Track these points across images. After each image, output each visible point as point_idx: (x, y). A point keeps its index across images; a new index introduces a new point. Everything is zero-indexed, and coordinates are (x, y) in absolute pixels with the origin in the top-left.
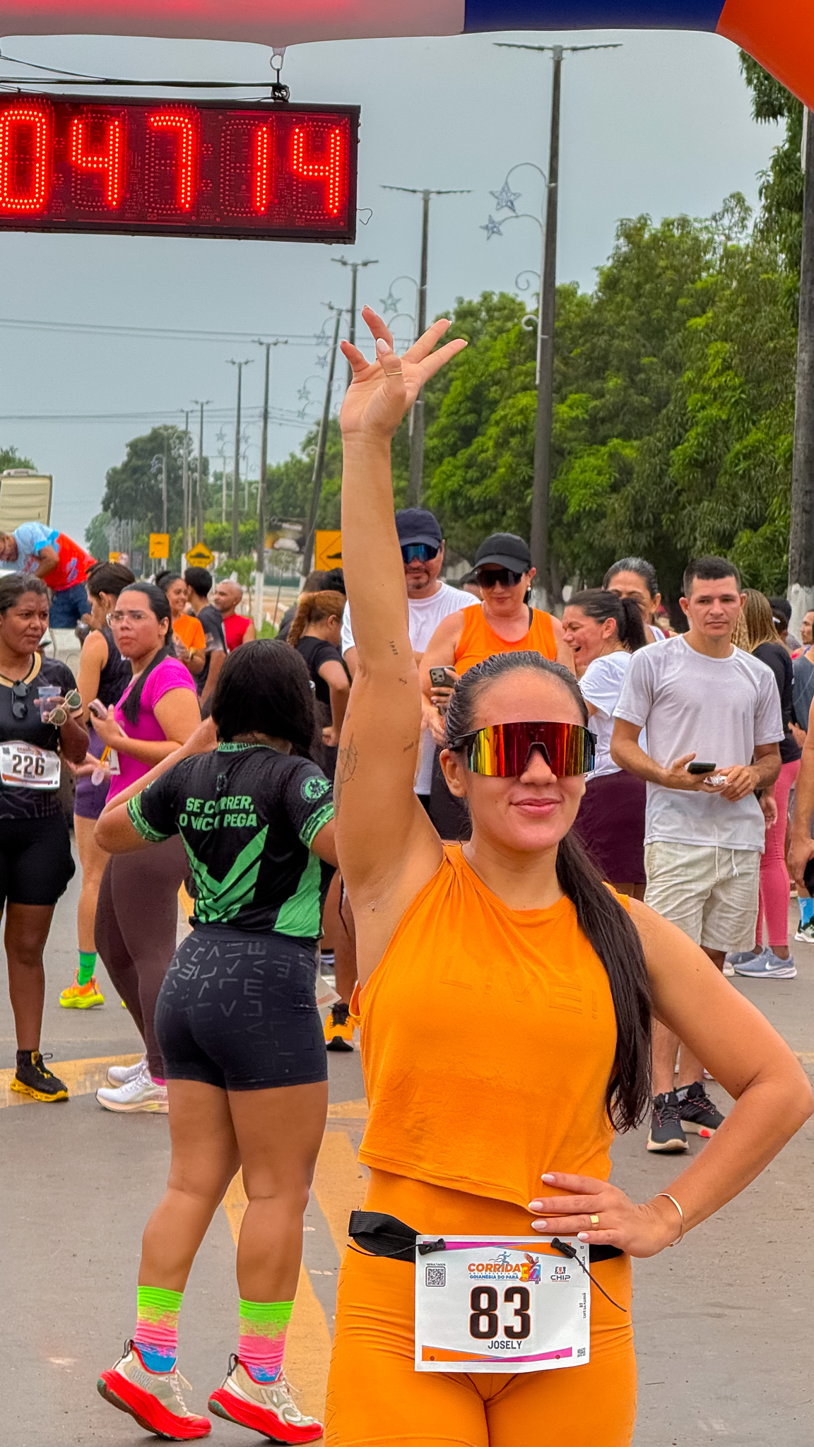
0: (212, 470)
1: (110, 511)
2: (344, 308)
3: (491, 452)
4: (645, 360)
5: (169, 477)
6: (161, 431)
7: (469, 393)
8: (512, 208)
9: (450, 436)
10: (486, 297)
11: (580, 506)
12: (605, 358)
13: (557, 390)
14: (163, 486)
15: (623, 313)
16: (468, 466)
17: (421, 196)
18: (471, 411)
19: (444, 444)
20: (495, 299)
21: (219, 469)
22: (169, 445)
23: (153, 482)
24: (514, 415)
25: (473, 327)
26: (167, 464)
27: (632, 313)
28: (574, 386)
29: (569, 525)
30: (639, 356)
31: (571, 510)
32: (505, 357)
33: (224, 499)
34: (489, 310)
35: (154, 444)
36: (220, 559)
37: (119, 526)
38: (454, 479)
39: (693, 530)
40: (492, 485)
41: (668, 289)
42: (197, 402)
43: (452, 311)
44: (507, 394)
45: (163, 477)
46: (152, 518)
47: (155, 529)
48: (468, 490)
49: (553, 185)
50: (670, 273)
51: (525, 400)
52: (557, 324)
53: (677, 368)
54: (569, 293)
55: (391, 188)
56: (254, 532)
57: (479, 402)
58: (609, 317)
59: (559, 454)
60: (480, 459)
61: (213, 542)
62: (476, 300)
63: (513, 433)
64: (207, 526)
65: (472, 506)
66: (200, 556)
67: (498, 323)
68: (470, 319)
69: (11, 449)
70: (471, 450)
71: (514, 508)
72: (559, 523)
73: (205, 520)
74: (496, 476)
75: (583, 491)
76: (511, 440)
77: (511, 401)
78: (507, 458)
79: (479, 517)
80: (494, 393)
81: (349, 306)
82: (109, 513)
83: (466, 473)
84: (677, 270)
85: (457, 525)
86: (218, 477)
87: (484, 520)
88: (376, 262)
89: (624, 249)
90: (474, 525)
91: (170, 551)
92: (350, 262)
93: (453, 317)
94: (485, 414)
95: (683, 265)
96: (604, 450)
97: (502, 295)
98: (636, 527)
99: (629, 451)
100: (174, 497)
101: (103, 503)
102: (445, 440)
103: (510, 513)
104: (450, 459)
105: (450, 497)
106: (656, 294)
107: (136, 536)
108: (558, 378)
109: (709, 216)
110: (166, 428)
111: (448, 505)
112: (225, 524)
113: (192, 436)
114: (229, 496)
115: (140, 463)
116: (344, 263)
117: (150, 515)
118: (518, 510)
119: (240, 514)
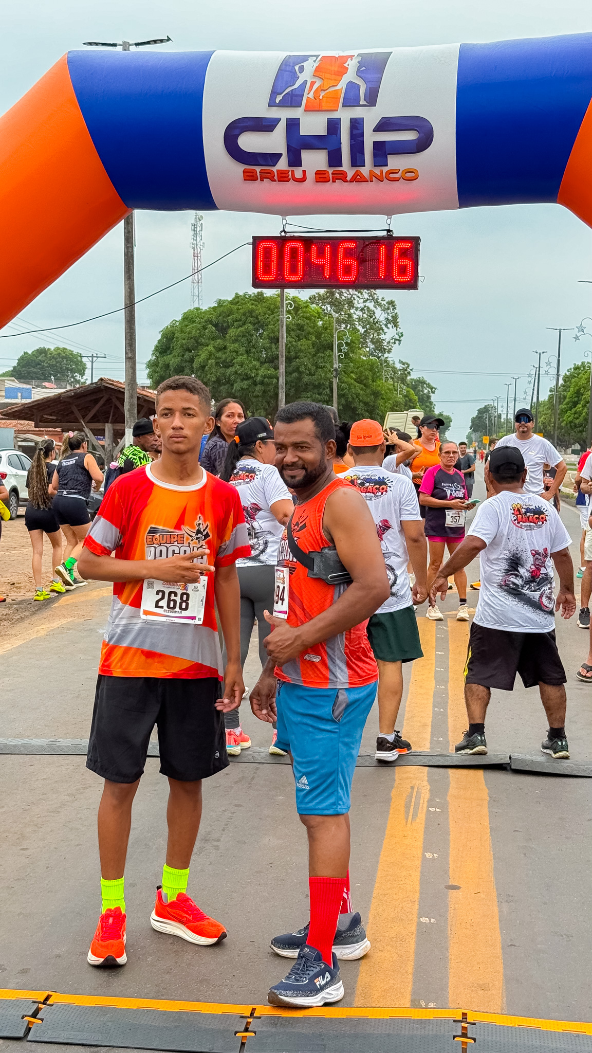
0: (501, 417)
5: (489, 419)
6: (489, 406)
7: (576, 391)
8: (583, 331)
9: (570, 404)
10: (583, 363)
14: (487, 422)
16: (575, 413)
17: (558, 332)
18: (576, 397)
19: (568, 407)
20: (586, 365)
22: (489, 410)
23: (484, 421)
26: (489, 415)
34: (583, 367)
35: (485, 410)
37: (476, 434)
38: (571, 417)
40: (581, 418)
42: (496, 397)
45: (487, 420)
46: (484, 432)
47: (486, 434)
60: (578, 411)
62: (580, 364)
63: (587, 403)
70: (576, 408)
78: (586, 410)
79: (578, 429)
80: (582, 390)
81: (538, 366)
82: (472, 431)
93: (573, 370)
100: (491, 425)
101: (471, 427)
104: (570, 411)
111: (569, 425)
113: (495, 407)
115: (480, 415)
116: (536, 353)
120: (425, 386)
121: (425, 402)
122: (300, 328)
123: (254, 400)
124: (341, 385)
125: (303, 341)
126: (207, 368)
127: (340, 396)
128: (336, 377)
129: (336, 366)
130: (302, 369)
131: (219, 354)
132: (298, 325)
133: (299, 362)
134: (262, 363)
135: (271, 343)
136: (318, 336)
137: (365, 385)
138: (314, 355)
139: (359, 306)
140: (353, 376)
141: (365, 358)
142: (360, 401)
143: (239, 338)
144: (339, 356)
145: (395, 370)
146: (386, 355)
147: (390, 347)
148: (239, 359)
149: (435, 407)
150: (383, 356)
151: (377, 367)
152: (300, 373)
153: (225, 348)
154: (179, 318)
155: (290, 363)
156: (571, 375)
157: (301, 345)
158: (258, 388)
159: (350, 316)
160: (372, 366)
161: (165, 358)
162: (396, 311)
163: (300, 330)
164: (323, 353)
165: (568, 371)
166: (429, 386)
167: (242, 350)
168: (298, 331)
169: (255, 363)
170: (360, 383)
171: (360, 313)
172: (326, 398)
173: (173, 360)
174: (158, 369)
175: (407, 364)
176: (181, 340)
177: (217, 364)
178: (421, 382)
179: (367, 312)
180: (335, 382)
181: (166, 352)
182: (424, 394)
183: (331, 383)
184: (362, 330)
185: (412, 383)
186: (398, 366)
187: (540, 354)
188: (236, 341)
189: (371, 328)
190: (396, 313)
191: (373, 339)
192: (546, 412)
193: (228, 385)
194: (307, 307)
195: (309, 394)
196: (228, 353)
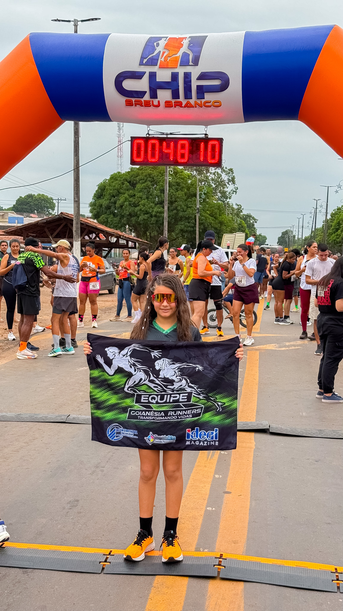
0: (297, 237)
6: (288, 231)
7: (338, 222)
9: (334, 230)
14: (287, 240)
16: (337, 235)
18: (338, 226)
22: (288, 233)
23: (285, 239)
26: (288, 236)
35: (286, 232)
42: (292, 225)
45: (287, 238)
62: (340, 207)
70: (337, 232)
74: (341, 237)
79: (339, 244)
80: (341, 222)
81: (316, 207)
93: (336, 210)
94: (340, 226)
100: (289, 242)
104: (334, 234)
111: (333, 242)
115: (283, 236)
120: (251, 218)
121: (251, 227)
122: (178, 184)
123: (151, 226)
124: (201, 218)
125: (180, 192)
126: (124, 206)
127: (200, 224)
128: (198, 213)
129: (198, 206)
130: (179, 208)
131: (131, 199)
132: (177, 182)
133: (177, 204)
134: (156, 205)
135: (161, 193)
136: (188, 189)
137: (215, 218)
138: (186, 200)
139: (212, 172)
140: (208, 212)
141: (215, 202)
142: (212, 227)
143: (143, 190)
144: (200, 201)
145: (233, 209)
146: (228, 200)
147: (230, 195)
148: (143, 202)
150: (226, 200)
151: (222, 207)
152: (178, 210)
153: (134, 195)
154: (108, 178)
155: (172, 205)
156: (335, 213)
157: (179, 194)
158: (153, 219)
159: (207, 177)
160: (219, 206)
161: (100, 201)
162: (233, 175)
163: (178, 185)
164: (191, 199)
165: (334, 211)
166: (253, 218)
167: (144, 197)
168: (177, 186)
169: (151, 204)
170: (212, 217)
171: (213, 176)
172: (193, 225)
173: (104, 202)
174: (95, 207)
175: (240, 205)
176: (110, 191)
177: (130, 204)
178: (249, 216)
179: (217, 175)
180: (198, 216)
181: (100, 198)
182: (251, 223)
183: (195, 216)
184: (214, 186)
185: (243, 216)
186: (235, 207)
187: (317, 200)
188: (140, 192)
189: (219, 184)
190: (234, 176)
191: (220, 190)
192: (321, 234)
193: (136, 217)
194: (182, 172)
195: (183, 223)
196: (136, 199)
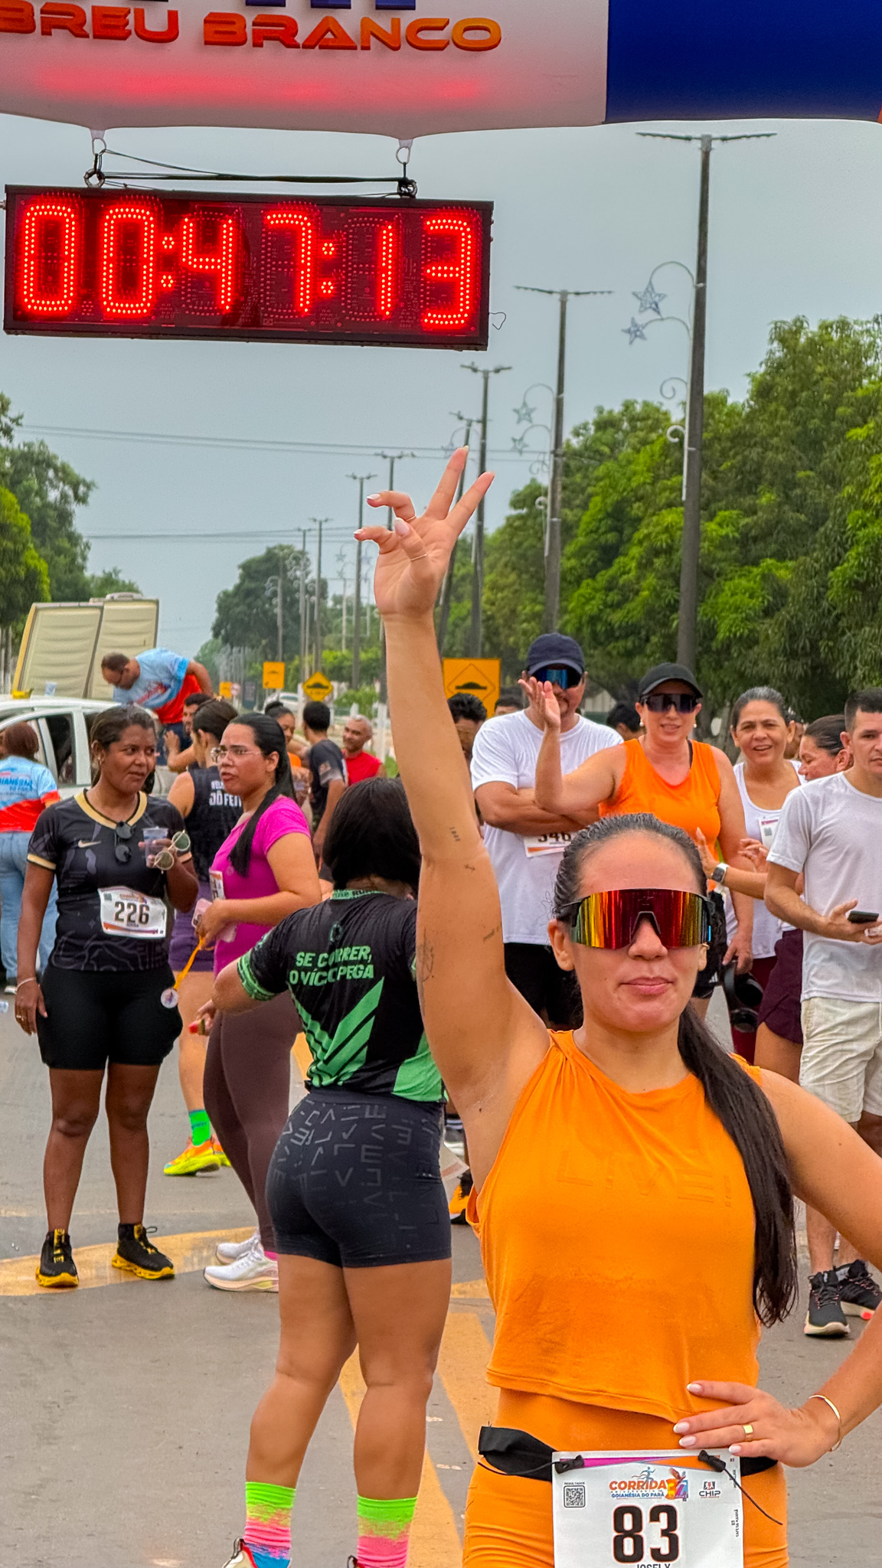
0: (331, 593)
1: (220, 637)
2: (475, 418)
3: (633, 574)
4: (801, 474)
5: (284, 601)
6: (276, 551)
7: (609, 510)
8: (657, 310)
9: (589, 556)
10: (628, 406)
11: (730, 631)
12: (757, 471)
13: (705, 506)
14: (278, 611)
15: (778, 422)
16: (609, 589)
17: (557, 297)
18: (611, 529)
19: (582, 565)
20: (638, 408)
21: (339, 592)
22: (285, 566)
23: (267, 606)
24: (658, 533)
25: (615, 439)
26: (283, 587)
27: (787, 423)
28: (724, 503)
29: (718, 652)
30: (794, 469)
31: (720, 636)
32: (648, 470)
33: (344, 624)
34: (633, 420)
35: (268, 565)
36: (339, 690)
37: (231, 654)
38: (593, 602)
39: (853, 657)
40: (634, 610)
41: (826, 397)
42: (315, 520)
43: (591, 421)
44: (651, 511)
45: (278, 601)
46: (266, 645)
47: (270, 657)
48: (609, 614)
49: (701, 285)
50: (828, 380)
51: (670, 517)
52: (706, 435)
53: (836, 482)
54: (719, 401)
55: (526, 289)
56: (377, 660)
57: (620, 519)
58: (762, 427)
59: (707, 576)
60: (621, 582)
61: (332, 671)
62: (618, 409)
63: (657, 553)
64: (326, 654)
65: (612, 630)
66: (318, 686)
67: (641, 434)
68: (610, 430)
69: (114, 570)
70: (612, 571)
71: (659, 634)
72: (708, 650)
73: (323, 647)
74: (639, 599)
75: (734, 616)
76: (655, 560)
77: (655, 519)
78: (651, 580)
79: (621, 644)
80: (637, 509)
81: (479, 415)
82: (220, 640)
83: (607, 596)
84: (835, 377)
85: (597, 652)
86: (338, 600)
87: (625, 648)
88: (509, 368)
89: (778, 354)
90: (614, 653)
91: (286, 680)
92: (481, 368)
93: (592, 428)
94: (627, 531)
95: (843, 371)
96: (755, 570)
97: (646, 404)
98: (792, 655)
99: (784, 573)
100: (290, 623)
101: (214, 629)
102: (584, 561)
103: (654, 639)
104: (589, 581)
105: (588, 623)
106: (813, 402)
107: (248, 665)
108: (707, 493)
109: (871, 318)
110: (282, 548)
111: (586, 631)
112: (345, 651)
113: (309, 556)
114: (349, 621)
115: (253, 585)
116: (475, 370)
117: (264, 642)
118: (664, 636)
119: (362, 640)
120: (51, 473)
149: (90, 555)
156: (586, 448)
165: (577, 434)
166: (65, 474)
178: (35, 462)
182: (47, 505)
187: (487, 374)
192: (502, 581)
